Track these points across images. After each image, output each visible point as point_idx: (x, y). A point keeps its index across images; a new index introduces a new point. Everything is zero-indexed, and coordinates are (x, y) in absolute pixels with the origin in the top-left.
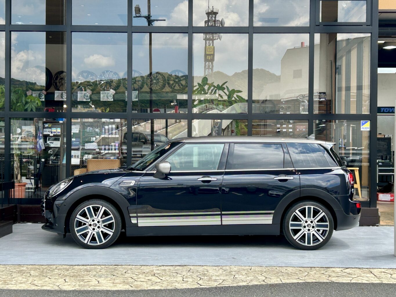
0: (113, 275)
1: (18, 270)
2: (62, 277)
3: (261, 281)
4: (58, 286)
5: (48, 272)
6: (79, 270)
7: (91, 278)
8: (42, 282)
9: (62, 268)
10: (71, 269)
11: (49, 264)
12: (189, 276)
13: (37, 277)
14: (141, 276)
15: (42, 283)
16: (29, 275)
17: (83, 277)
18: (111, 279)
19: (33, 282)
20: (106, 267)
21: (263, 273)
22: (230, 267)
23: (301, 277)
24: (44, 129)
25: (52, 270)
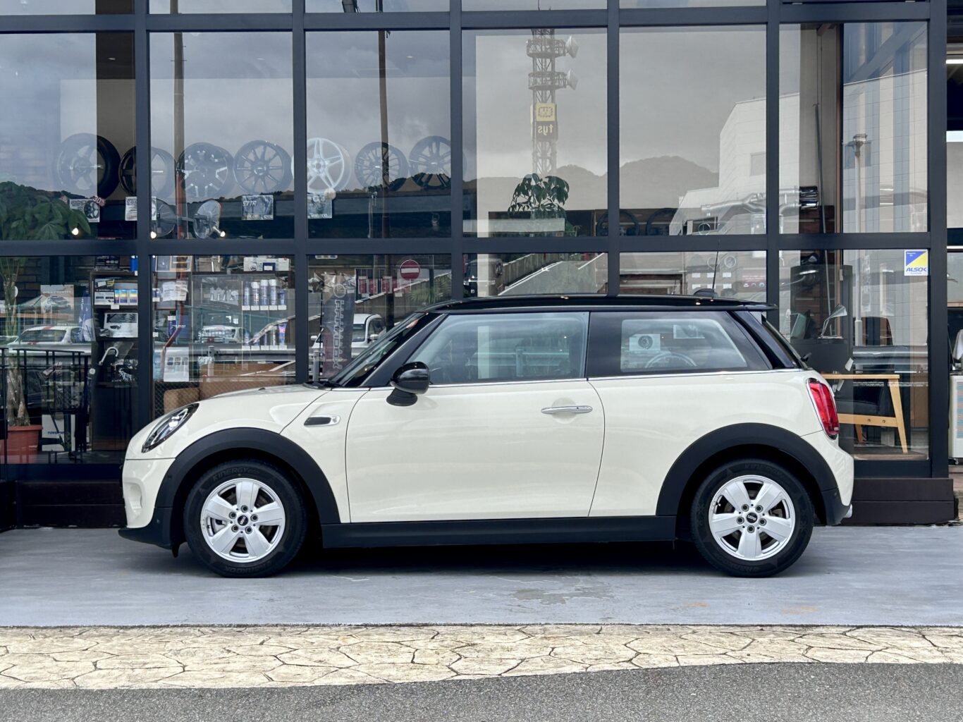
0: (227, 650)
2: (90, 656)
3: (623, 662)
4: (73, 679)
5: (55, 644)
8: (33, 669)
9: (97, 633)
10: (119, 636)
11: (62, 625)
12: (430, 652)
13: (22, 658)
14: (303, 652)
15: (31, 673)
17: (146, 655)
18: (219, 662)
19: (8, 671)
20: (213, 631)
21: (629, 643)
22: (546, 626)
23: (733, 651)
24: (96, 293)
25: (69, 640)
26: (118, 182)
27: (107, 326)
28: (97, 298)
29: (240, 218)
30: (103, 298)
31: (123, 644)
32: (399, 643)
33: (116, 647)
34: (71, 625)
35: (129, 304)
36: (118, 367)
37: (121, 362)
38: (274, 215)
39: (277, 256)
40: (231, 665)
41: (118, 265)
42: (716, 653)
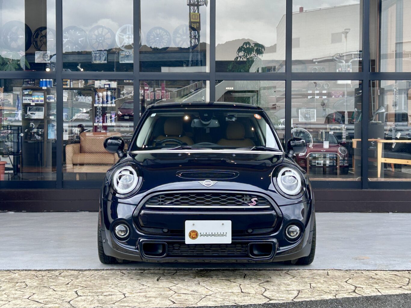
0: (142, 284)
1: (8, 277)
2: (71, 288)
3: (351, 292)
4: (69, 302)
5: (50, 280)
6: (92, 277)
7: (113, 290)
8: (45, 296)
9: (69, 274)
10: (81, 276)
11: (49, 269)
12: (248, 285)
13: (36, 289)
14: (181, 285)
15: (45, 299)
16: (24, 284)
17: (100, 288)
18: (141, 291)
19: (32, 297)
20: (128, 273)
21: (347, 281)
22: (298, 271)
23: (404, 285)
24: (23, 97)
25: (55, 278)
26: (32, 43)
27: (29, 113)
28: (24, 99)
29: (91, 62)
30: (27, 99)
31: (85, 281)
32: (228, 280)
33: (83, 282)
34: (54, 269)
35: (39, 102)
36: (34, 133)
37: (35, 130)
38: (107, 61)
39: (110, 80)
40: (148, 293)
41: (34, 84)
42: (396, 287)
